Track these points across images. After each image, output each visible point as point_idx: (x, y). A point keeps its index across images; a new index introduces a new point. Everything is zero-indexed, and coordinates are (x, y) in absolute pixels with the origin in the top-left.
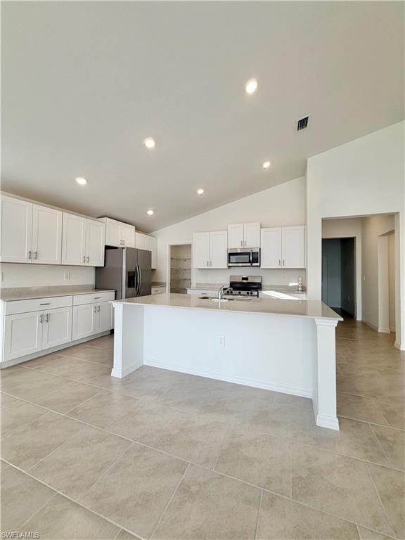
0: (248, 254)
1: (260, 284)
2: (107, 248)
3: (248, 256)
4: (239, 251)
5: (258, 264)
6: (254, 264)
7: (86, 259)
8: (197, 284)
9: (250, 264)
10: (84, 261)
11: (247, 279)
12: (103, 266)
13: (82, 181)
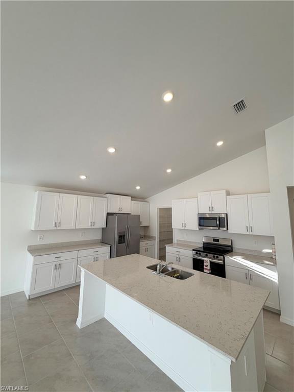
0: (215, 219)
1: (231, 246)
2: (108, 214)
3: (215, 221)
4: (208, 216)
5: (225, 229)
6: (221, 228)
7: (93, 223)
8: (177, 240)
9: (217, 228)
10: (91, 225)
11: (218, 241)
12: (105, 227)
13: (83, 177)
